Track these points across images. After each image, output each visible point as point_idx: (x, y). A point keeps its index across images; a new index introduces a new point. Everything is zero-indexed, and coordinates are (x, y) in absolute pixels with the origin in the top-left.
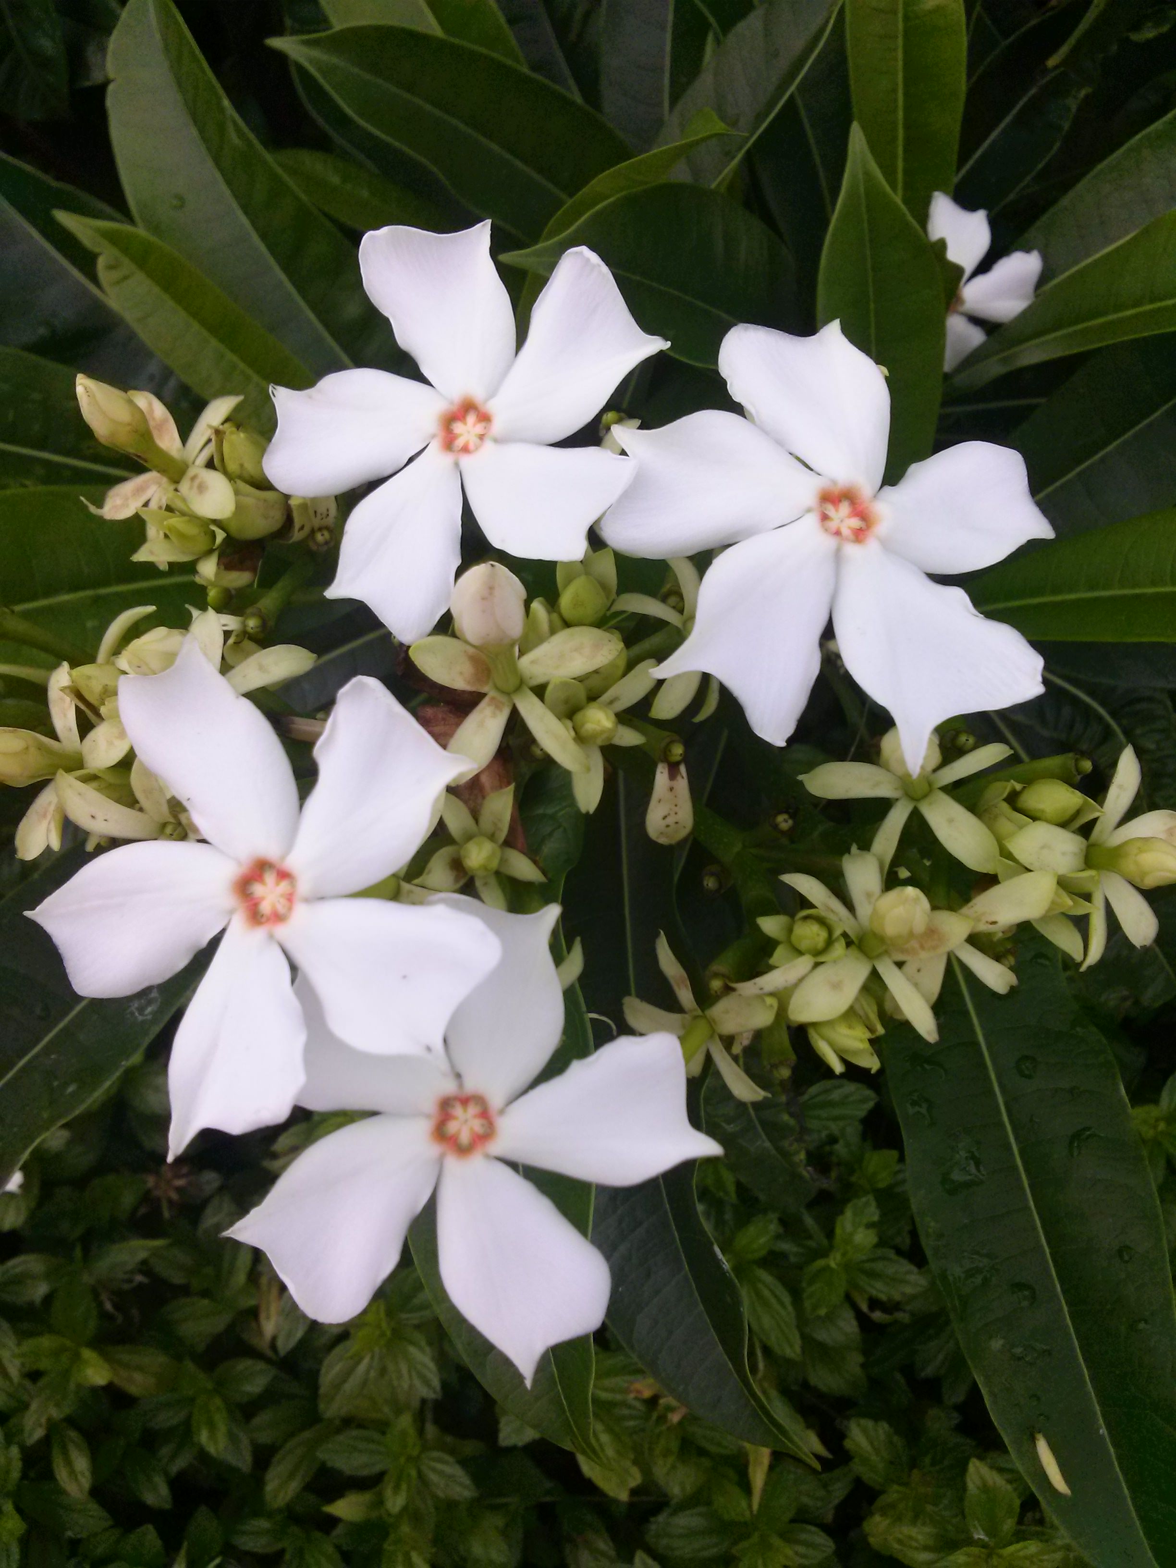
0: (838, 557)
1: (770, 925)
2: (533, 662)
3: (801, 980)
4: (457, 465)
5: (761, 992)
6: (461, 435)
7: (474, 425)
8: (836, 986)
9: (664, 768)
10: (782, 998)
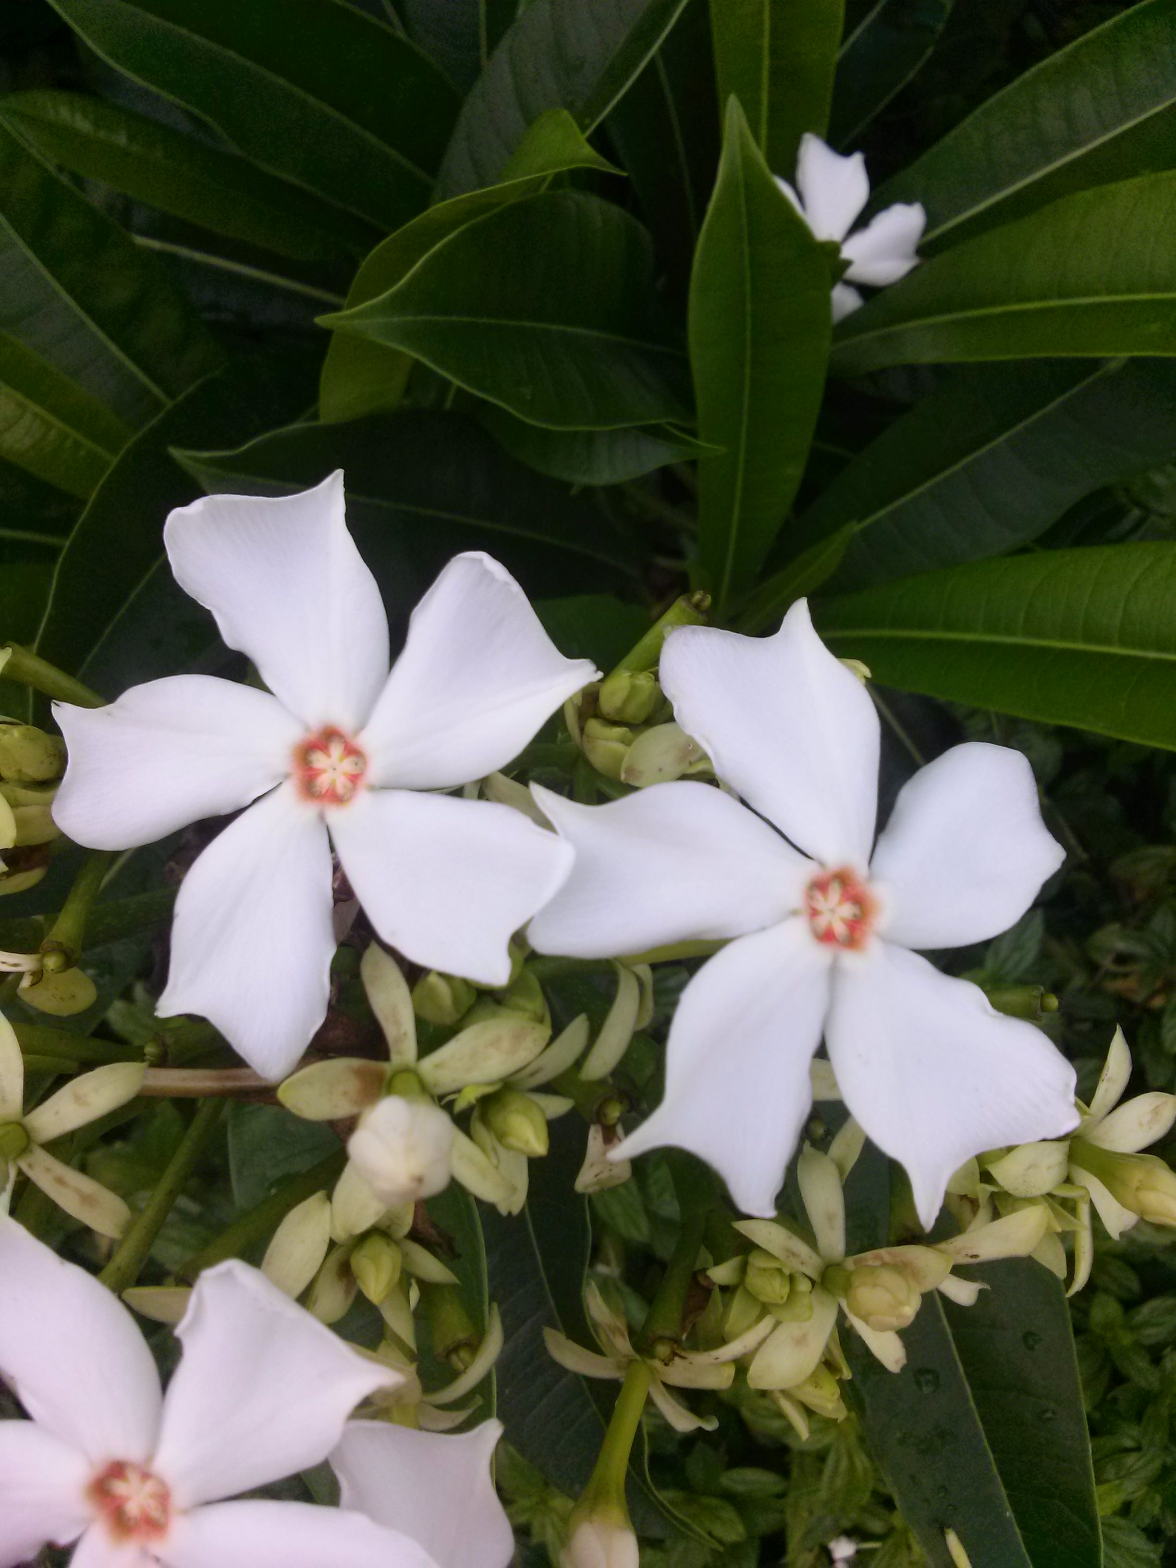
0: (834, 973)
1: (721, 1274)
2: (438, 1066)
3: (761, 1344)
4: (322, 817)
5: (715, 1361)
6: (324, 771)
7: (341, 760)
8: (801, 1341)
9: (597, 1131)
10: (741, 1366)
